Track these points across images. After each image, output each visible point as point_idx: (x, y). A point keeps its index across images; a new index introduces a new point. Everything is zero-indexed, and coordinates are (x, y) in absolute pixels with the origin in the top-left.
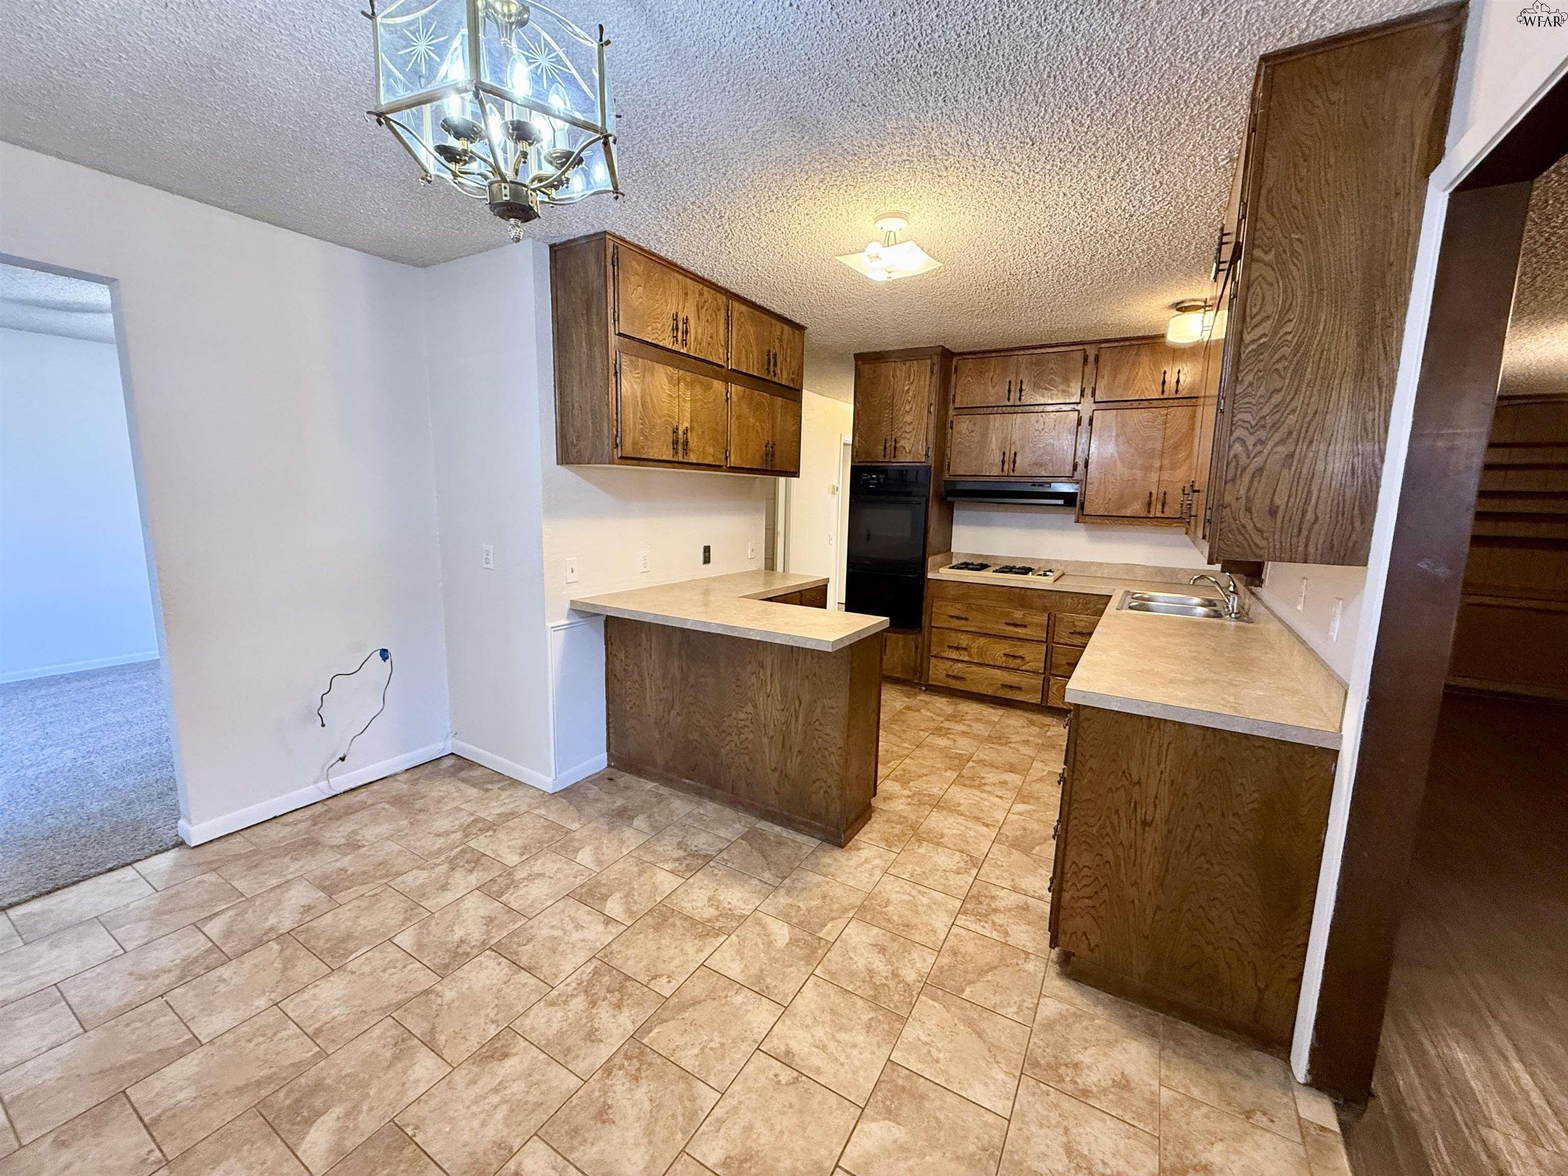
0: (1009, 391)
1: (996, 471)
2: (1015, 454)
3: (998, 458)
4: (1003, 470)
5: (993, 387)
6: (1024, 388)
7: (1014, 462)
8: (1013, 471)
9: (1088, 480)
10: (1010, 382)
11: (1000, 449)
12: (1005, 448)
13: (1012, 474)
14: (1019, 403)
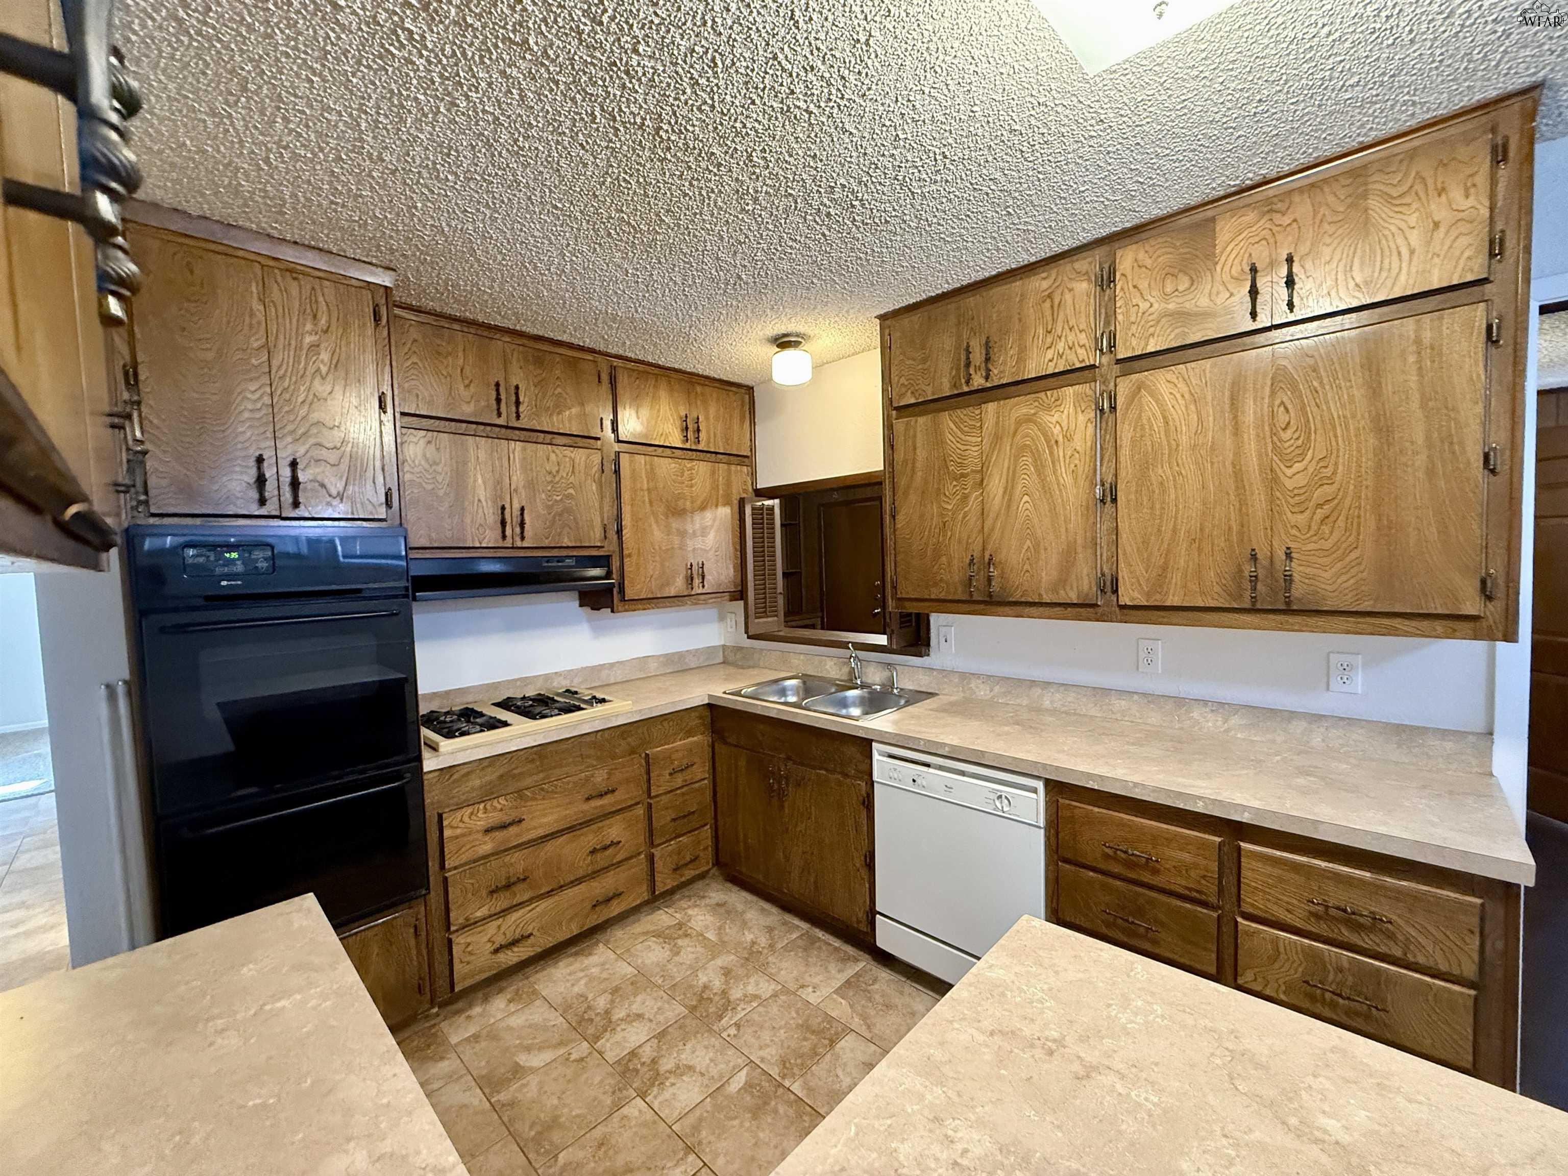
0: (498, 400)
1: (490, 538)
2: (522, 509)
3: (492, 518)
4: (504, 537)
5: (467, 386)
6: (521, 399)
7: (522, 524)
8: (523, 538)
9: (626, 552)
10: (497, 385)
11: (494, 502)
12: (502, 498)
13: (519, 543)
14: (516, 425)
